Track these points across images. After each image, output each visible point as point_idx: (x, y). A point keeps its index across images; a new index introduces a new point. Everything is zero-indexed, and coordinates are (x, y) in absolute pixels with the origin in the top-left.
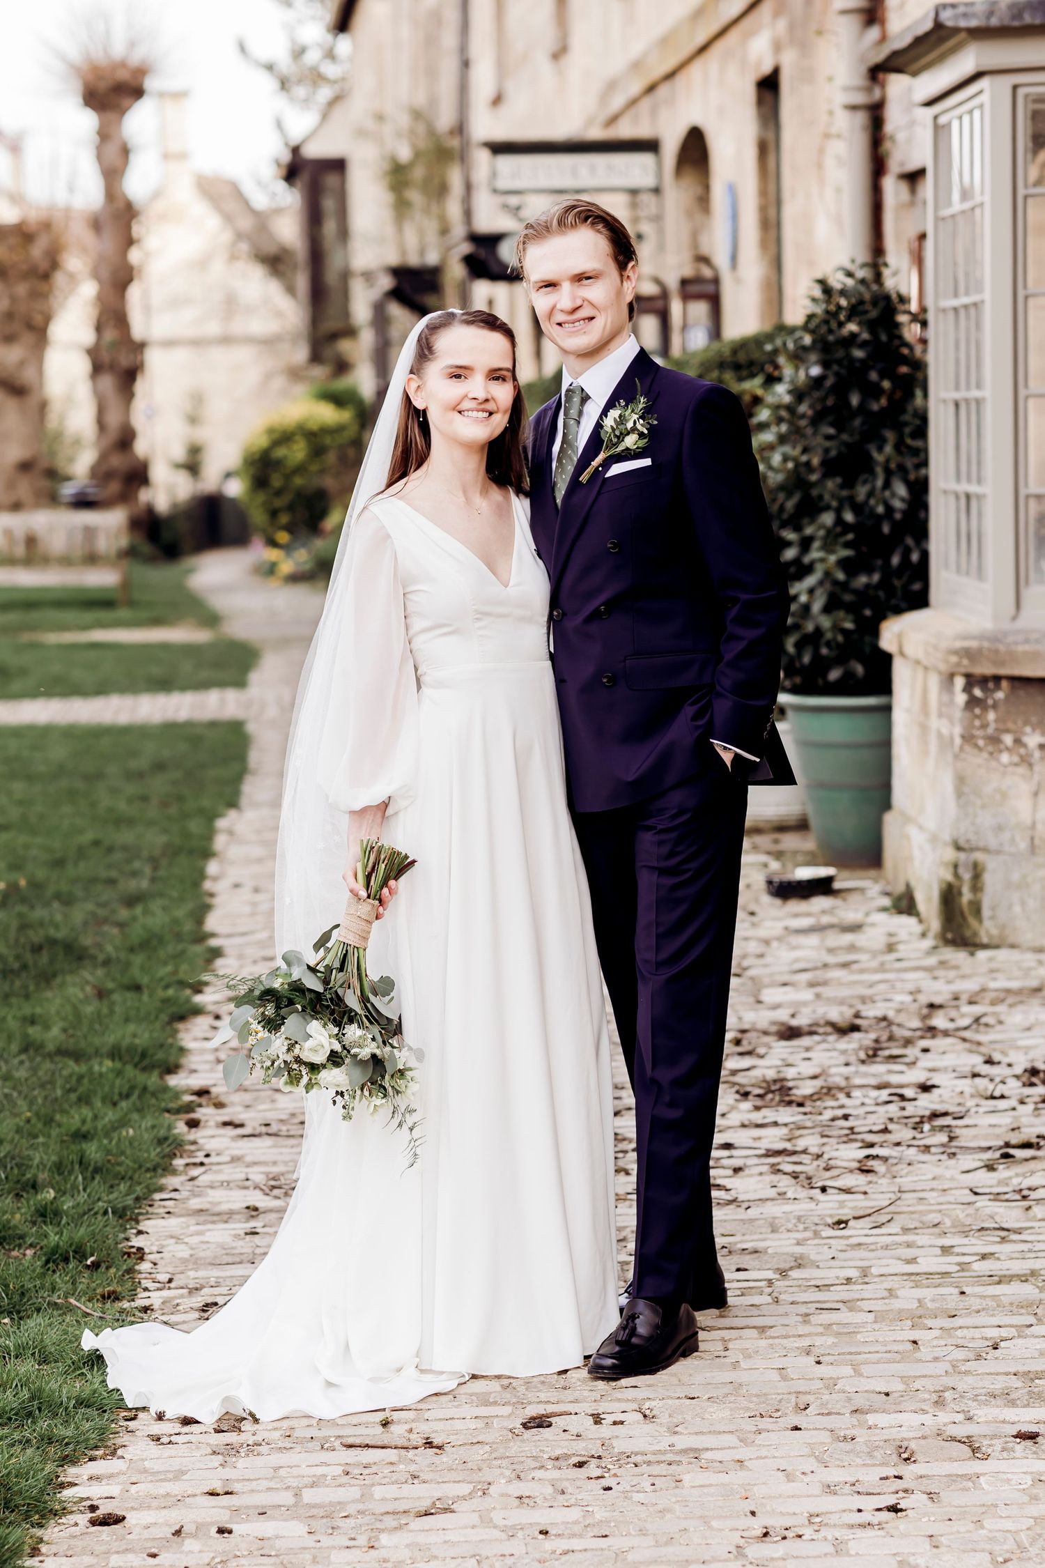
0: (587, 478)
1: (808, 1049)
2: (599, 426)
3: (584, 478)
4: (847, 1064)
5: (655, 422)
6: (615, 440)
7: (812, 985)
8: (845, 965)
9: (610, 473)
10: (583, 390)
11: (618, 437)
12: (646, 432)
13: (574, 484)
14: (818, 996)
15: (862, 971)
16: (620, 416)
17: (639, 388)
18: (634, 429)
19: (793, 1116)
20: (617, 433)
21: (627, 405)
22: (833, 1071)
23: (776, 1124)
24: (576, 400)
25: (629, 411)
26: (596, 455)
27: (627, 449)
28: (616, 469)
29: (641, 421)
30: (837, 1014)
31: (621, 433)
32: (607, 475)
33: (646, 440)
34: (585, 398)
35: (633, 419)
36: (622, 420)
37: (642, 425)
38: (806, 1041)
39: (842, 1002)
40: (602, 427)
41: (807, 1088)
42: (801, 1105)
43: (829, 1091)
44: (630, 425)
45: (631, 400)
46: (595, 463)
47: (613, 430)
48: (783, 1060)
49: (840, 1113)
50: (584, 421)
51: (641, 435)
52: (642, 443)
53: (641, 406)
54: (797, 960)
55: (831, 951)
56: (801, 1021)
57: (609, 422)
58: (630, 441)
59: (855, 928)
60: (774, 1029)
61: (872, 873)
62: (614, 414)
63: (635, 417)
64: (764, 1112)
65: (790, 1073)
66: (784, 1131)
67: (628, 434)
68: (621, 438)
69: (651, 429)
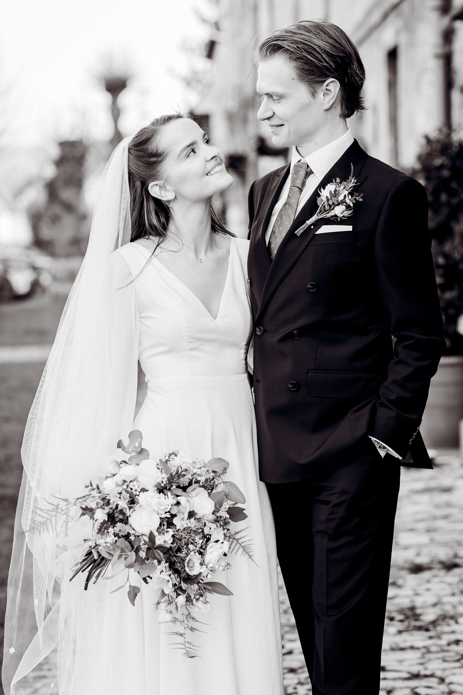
0: (301, 231)
1: (428, 581)
2: (316, 195)
3: (299, 231)
4: (453, 595)
5: (361, 200)
6: (327, 208)
7: (428, 531)
8: (446, 517)
9: (320, 231)
10: (308, 166)
11: (330, 206)
12: (352, 205)
13: (291, 235)
14: (432, 540)
15: (455, 522)
16: (335, 191)
17: (352, 171)
18: (343, 202)
19: (423, 640)
20: (331, 203)
21: (341, 183)
22: (446, 599)
23: (412, 648)
24: (302, 173)
25: (342, 187)
26: (311, 217)
27: (336, 216)
28: (325, 229)
29: (350, 196)
30: (444, 554)
31: (333, 204)
32: (317, 233)
33: (351, 212)
34: (309, 173)
35: (344, 193)
36: (336, 194)
37: (350, 200)
38: (426, 575)
39: (446, 545)
40: (319, 196)
41: (429, 616)
42: (427, 630)
43: (444, 617)
44: (341, 198)
45: (344, 178)
46: (309, 222)
47: (328, 200)
48: (414, 590)
49: (453, 637)
50: (305, 190)
51: (348, 207)
52: (347, 213)
53: (351, 185)
54: (416, 513)
55: (437, 506)
56: (423, 560)
57: (325, 193)
58: (339, 211)
59: (447, 490)
60: (407, 565)
61: (453, 452)
62: (331, 187)
63: (346, 193)
64: (405, 636)
65: (419, 601)
66: (417, 654)
67: (338, 205)
68: (332, 207)
69: (356, 204)
